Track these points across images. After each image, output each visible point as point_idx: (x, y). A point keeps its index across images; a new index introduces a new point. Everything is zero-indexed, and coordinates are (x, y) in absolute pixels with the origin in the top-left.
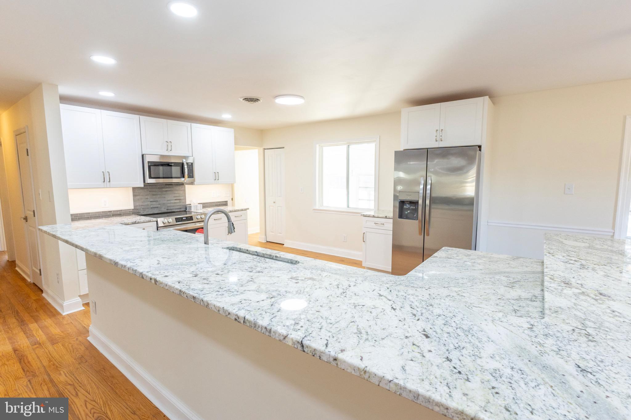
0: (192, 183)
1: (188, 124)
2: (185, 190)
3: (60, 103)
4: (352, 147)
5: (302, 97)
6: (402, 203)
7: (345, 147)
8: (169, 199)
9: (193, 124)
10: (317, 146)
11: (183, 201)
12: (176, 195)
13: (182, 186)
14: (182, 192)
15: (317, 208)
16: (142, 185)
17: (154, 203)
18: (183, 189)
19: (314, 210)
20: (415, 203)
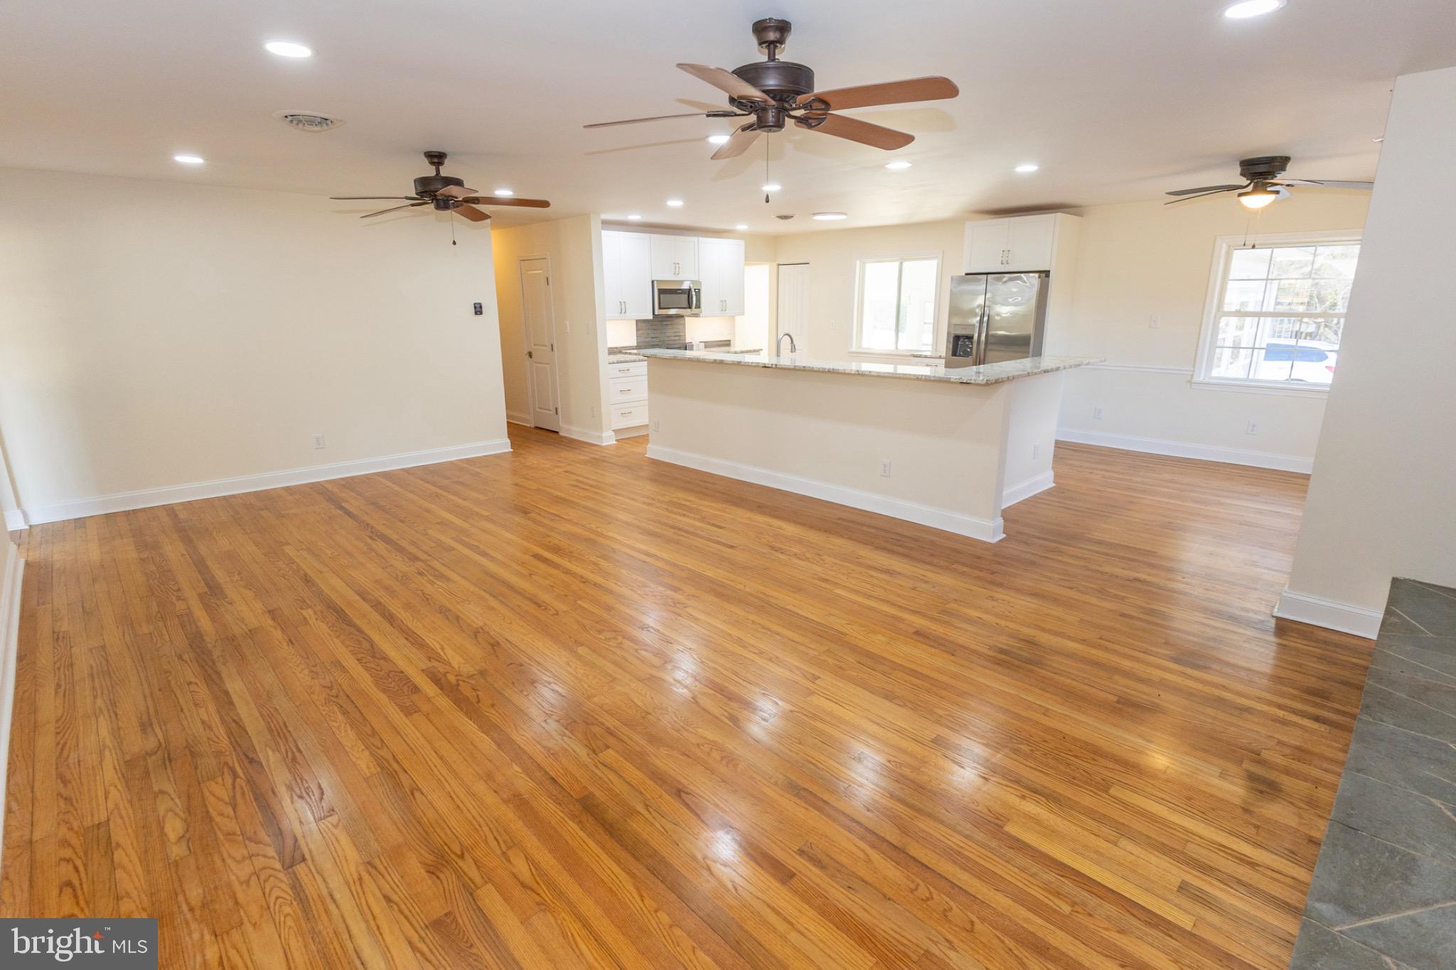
0: (696, 315)
1: (695, 239)
2: (684, 324)
3: (603, 229)
4: (905, 264)
5: (845, 214)
6: (957, 338)
7: (897, 264)
8: (669, 335)
9: (700, 238)
10: (858, 263)
11: (682, 338)
12: (674, 330)
13: (682, 319)
14: (681, 327)
15: (854, 349)
16: (651, 317)
17: (654, 340)
18: (682, 322)
19: (850, 353)
20: (970, 338)
